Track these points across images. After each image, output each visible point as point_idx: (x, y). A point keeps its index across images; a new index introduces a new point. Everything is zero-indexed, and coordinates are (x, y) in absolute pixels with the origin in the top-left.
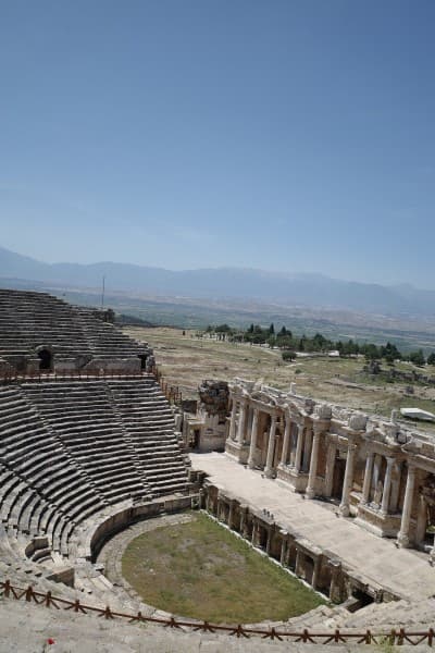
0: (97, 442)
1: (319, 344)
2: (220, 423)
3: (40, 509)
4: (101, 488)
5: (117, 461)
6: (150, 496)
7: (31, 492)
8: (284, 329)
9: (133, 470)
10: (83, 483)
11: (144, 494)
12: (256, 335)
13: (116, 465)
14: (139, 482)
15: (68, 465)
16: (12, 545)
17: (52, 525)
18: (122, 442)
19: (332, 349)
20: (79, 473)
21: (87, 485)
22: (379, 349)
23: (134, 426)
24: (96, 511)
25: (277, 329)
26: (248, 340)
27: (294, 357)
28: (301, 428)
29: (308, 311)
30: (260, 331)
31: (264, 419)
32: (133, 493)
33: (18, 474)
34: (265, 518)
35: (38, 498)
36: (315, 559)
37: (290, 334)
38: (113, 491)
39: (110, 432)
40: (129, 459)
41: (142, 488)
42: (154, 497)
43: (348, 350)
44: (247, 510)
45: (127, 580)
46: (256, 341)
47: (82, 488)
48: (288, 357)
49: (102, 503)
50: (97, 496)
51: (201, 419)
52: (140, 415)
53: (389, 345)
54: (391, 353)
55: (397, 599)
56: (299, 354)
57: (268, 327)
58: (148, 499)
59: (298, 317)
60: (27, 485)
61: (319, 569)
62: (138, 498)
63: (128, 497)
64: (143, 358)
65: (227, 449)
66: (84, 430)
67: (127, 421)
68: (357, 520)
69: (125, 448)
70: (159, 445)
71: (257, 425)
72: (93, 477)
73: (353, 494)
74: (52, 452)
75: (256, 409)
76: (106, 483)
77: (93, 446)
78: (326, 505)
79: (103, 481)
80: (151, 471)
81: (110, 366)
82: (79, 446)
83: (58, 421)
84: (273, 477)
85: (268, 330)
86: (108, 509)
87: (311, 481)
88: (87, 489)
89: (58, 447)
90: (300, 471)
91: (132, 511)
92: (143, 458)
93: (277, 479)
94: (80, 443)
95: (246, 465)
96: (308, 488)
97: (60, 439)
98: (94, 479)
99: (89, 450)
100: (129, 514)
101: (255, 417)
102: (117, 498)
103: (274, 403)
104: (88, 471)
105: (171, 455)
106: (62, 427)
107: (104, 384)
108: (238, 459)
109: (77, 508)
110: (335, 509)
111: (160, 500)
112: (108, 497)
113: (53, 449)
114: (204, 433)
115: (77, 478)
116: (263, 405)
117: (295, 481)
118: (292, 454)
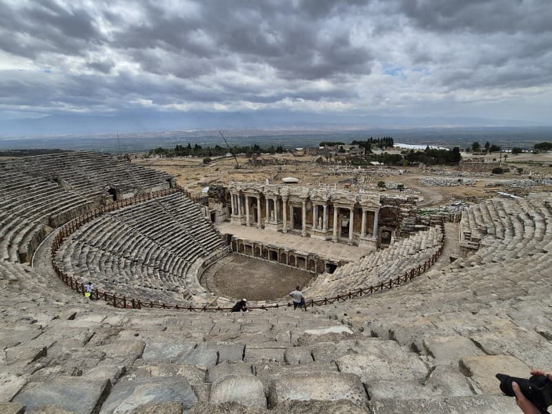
0: (170, 234)
1: (219, 151)
2: (224, 207)
3: (167, 277)
4: (184, 257)
5: (184, 241)
8: (196, 145)
9: (193, 243)
10: (175, 258)
11: (205, 253)
12: (181, 151)
13: (184, 243)
14: (199, 248)
15: (162, 250)
18: (181, 230)
19: (226, 153)
21: (177, 258)
23: (183, 220)
24: (189, 269)
25: (193, 146)
26: (178, 155)
27: (210, 160)
28: (275, 200)
29: (203, 131)
30: (183, 149)
31: (252, 200)
32: (199, 255)
36: (305, 258)
37: (200, 147)
38: (191, 257)
39: (173, 227)
40: (189, 238)
41: (202, 251)
42: (210, 253)
43: (235, 152)
44: (263, 246)
46: (183, 155)
47: (176, 260)
48: (207, 162)
49: (189, 265)
50: (185, 262)
52: (183, 213)
53: (255, 146)
54: (257, 150)
55: (347, 263)
56: (212, 158)
57: (187, 145)
58: (208, 255)
59: (198, 136)
61: (307, 261)
62: (203, 256)
63: (198, 257)
64: (169, 181)
65: (232, 219)
66: (160, 229)
67: (178, 218)
68: (312, 236)
69: (184, 233)
70: (199, 226)
71: (249, 204)
72: (177, 253)
73: (308, 226)
74: (151, 246)
75: (246, 196)
76: (185, 254)
77: (168, 237)
78: (294, 233)
79: (183, 253)
80: (202, 241)
81: (154, 189)
82: (162, 239)
83: (143, 228)
84: (263, 227)
85: (188, 147)
86: (193, 266)
87: (285, 224)
88: (179, 260)
89: (151, 243)
90: (278, 221)
91: (204, 263)
92: (195, 235)
93: (266, 228)
94: (160, 237)
95: (245, 225)
96: (284, 229)
97: (150, 238)
98: (179, 254)
99: (168, 240)
100: (204, 265)
101: (247, 200)
102: (194, 259)
103: (258, 191)
104: (174, 250)
105: (208, 230)
106: (147, 231)
107: (155, 201)
108: (240, 223)
109: (181, 271)
110: (300, 234)
111: (214, 254)
112: (189, 260)
113: (149, 244)
114: (217, 214)
115: (171, 256)
116: (251, 193)
117: (276, 226)
118: (272, 214)
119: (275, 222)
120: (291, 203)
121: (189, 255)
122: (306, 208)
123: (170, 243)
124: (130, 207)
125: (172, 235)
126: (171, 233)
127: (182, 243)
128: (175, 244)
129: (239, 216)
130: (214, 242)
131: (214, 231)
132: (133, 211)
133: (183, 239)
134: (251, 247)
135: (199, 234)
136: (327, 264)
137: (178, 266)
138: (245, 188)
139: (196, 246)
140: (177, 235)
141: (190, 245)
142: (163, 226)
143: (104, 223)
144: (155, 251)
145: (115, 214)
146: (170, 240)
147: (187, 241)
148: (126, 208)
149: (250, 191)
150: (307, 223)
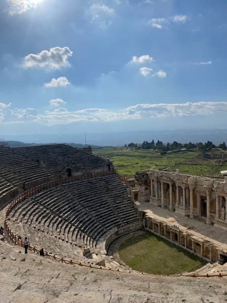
1: (176, 146)
2: (146, 189)
3: (82, 236)
4: (103, 224)
5: (107, 212)
6: (123, 225)
7: (77, 230)
8: (158, 141)
9: (114, 214)
10: (96, 223)
11: (121, 224)
12: (147, 146)
13: (107, 213)
14: (117, 219)
15: (88, 216)
16: (78, 252)
17: (88, 242)
18: (107, 203)
19: (182, 147)
20: (93, 219)
22: (204, 144)
23: (111, 195)
24: (103, 234)
27: (166, 153)
28: (183, 188)
30: (148, 143)
31: (166, 186)
32: (116, 224)
33: (70, 223)
34: (175, 229)
35: (80, 232)
36: (201, 244)
37: (161, 143)
38: (108, 225)
39: (102, 200)
40: (112, 210)
41: (119, 222)
42: (125, 225)
43: (190, 147)
44: (166, 226)
45: (123, 261)
47: (96, 225)
49: (105, 230)
50: (102, 228)
51: (137, 189)
52: (112, 191)
53: (208, 142)
54: (210, 145)
57: (151, 141)
58: (123, 226)
60: (75, 227)
61: (203, 248)
62: (119, 226)
63: (114, 226)
64: (109, 165)
65: (151, 200)
66: (91, 200)
67: (107, 194)
68: (215, 225)
69: (109, 205)
70: (123, 202)
71: (163, 189)
72: (99, 220)
73: (211, 214)
74: (81, 211)
75: (162, 182)
76: (105, 222)
77: (97, 207)
78: (200, 220)
79: (103, 221)
80: (121, 214)
81: (96, 171)
82: (91, 207)
83: (81, 198)
84: (174, 210)
85: (151, 143)
86: (107, 233)
87: (191, 210)
88: (98, 225)
89: (83, 209)
90: (186, 207)
91: (117, 232)
92: (117, 209)
93: (176, 211)
94: (90, 206)
95: (160, 206)
96: (191, 214)
97: (82, 206)
98: (100, 221)
99: (95, 209)
100: (117, 233)
101: (162, 186)
102: (110, 227)
103: (170, 179)
104: (96, 217)
105: (128, 206)
106: (82, 200)
107: (95, 179)
108: (156, 204)
109: (96, 234)
110: (204, 221)
111: (128, 226)
112: (107, 227)
113: (81, 210)
114: (140, 194)
115: (93, 221)
116: (164, 180)
117: (184, 211)
118: (181, 199)
119: (184, 207)
120: (198, 191)
121: (108, 223)
122: (210, 198)
123: (96, 211)
124: (77, 182)
125: (100, 206)
126: (99, 204)
127: (105, 213)
128: (100, 213)
129: (156, 198)
130: (131, 217)
131: (133, 207)
132: (78, 185)
133: (107, 210)
134: (157, 225)
135: (120, 208)
136: (221, 255)
137: (95, 230)
138: (160, 175)
139: (115, 217)
140: (103, 206)
141: (112, 215)
142: (95, 198)
143: (56, 191)
144: (83, 216)
145: (66, 186)
146: (97, 209)
147: (109, 212)
148: (75, 182)
149: (164, 178)
150: (211, 212)
